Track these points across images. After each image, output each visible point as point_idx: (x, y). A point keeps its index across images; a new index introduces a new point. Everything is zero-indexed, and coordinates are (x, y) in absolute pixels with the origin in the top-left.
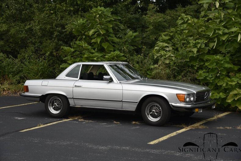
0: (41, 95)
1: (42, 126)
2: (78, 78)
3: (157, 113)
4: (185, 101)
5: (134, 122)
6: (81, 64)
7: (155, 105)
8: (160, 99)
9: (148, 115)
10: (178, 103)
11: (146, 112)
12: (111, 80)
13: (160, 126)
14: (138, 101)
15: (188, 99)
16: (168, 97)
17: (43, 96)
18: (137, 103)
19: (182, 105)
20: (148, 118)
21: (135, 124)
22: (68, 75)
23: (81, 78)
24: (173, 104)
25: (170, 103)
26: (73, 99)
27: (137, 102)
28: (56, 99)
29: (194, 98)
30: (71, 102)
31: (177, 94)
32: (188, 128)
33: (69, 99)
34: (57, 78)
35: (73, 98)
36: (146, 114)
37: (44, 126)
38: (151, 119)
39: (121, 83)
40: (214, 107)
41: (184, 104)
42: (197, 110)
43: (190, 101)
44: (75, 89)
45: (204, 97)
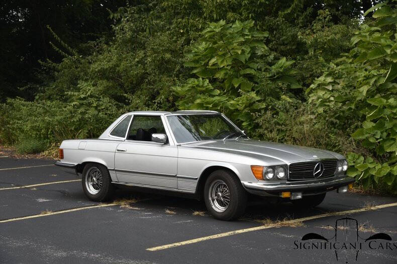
0: (76, 164)
2: (124, 137)
3: (224, 197)
4: (263, 178)
5: (196, 213)
6: (132, 114)
7: (222, 185)
8: (227, 174)
9: (213, 200)
10: (255, 182)
11: (210, 196)
12: (166, 142)
13: (230, 221)
14: (198, 176)
15: (270, 176)
16: (238, 171)
17: (79, 165)
18: (197, 181)
19: (259, 184)
20: (211, 206)
21: (198, 215)
22: (115, 133)
23: (130, 138)
24: (246, 183)
25: (242, 182)
26: (114, 172)
27: (196, 179)
28: (96, 171)
29: (286, 174)
30: (112, 174)
31: (252, 167)
33: (110, 171)
34: (100, 137)
35: (113, 170)
36: (210, 199)
37: (52, 214)
38: (218, 208)
39: (180, 145)
40: (345, 191)
41: (262, 184)
42: (286, 195)
43: (275, 179)
44: (118, 155)
45: (312, 172)
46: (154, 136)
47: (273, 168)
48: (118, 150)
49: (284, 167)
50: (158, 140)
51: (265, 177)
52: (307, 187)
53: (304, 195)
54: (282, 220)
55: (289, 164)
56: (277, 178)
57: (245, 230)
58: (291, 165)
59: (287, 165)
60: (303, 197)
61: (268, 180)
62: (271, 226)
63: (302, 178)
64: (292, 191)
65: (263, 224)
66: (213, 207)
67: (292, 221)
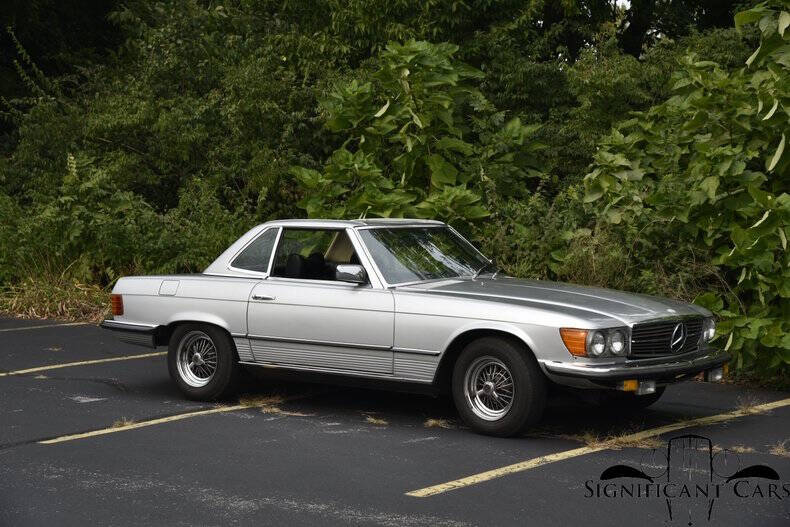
0: (154, 326)
1: (129, 426)
2: (265, 271)
3: (498, 391)
4: (587, 353)
5: (432, 422)
6: (280, 224)
7: (493, 366)
8: (508, 346)
9: (473, 397)
10: (568, 361)
11: (466, 388)
12: (363, 281)
13: (508, 437)
14: (442, 349)
15: (599, 348)
16: (532, 338)
17: (161, 327)
18: (439, 358)
19: (578, 366)
20: (470, 409)
21: (434, 426)
22: (239, 262)
23: (278, 272)
24: (550, 363)
25: (539, 360)
26: (247, 341)
27: (437, 355)
28: (200, 341)
29: (625, 345)
30: (243, 348)
31: (562, 330)
32: (598, 447)
33: (236, 341)
34: (208, 270)
35: (246, 337)
36: (466, 393)
38: (483, 412)
39: (394, 288)
40: (719, 377)
41: (585, 364)
42: (629, 386)
43: (607, 354)
44: (255, 307)
45: (669, 341)
46: (341, 269)
47: (604, 333)
48: (256, 298)
49: (622, 331)
50: (347, 278)
51: (591, 350)
52: (664, 370)
53: (659, 385)
54: (618, 435)
55: (631, 326)
56: (612, 353)
58: (635, 327)
59: (628, 327)
60: (657, 389)
61: (596, 356)
63: (652, 353)
64: (641, 378)
66: (475, 410)
67: (638, 437)
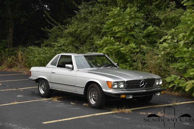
2: (56, 66)
3: (95, 97)
4: (112, 88)
5: (85, 104)
6: (60, 54)
7: (94, 91)
9: (91, 98)
10: (108, 90)
12: (73, 69)
15: (116, 86)
16: (101, 84)
17: (37, 79)
18: (84, 88)
19: (110, 91)
20: (90, 101)
21: (85, 105)
23: (58, 66)
25: (103, 89)
26: (51, 83)
27: (83, 87)
29: (124, 86)
30: (50, 84)
31: (107, 82)
33: (49, 83)
36: (90, 97)
37: (17, 103)
38: (93, 102)
39: (79, 70)
40: (159, 94)
41: (112, 90)
42: (123, 96)
43: (118, 88)
44: (52, 74)
45: (139, 85)
46: (66, 65)
47: (118, 83)
48: (52, 72)
49: (124, 82)
50: (68, 68)
51: (113, 87)
52: (135, 92)
53: (134, 96)
54: (121, 109)
56: (120, 88)
57: (101, 114)
58: (127, 81)
59: (125, 81)
61: (114, 89)
62: (116, 112)
63: (134, 88)
64: (126, 94)
65: (111, 111)
66: (91, 102)
67: (127, 110)
